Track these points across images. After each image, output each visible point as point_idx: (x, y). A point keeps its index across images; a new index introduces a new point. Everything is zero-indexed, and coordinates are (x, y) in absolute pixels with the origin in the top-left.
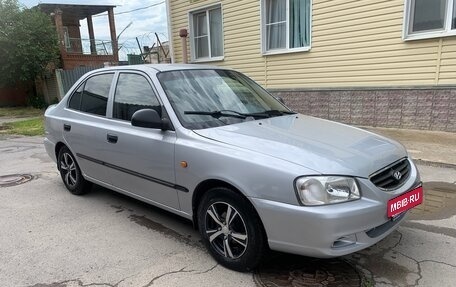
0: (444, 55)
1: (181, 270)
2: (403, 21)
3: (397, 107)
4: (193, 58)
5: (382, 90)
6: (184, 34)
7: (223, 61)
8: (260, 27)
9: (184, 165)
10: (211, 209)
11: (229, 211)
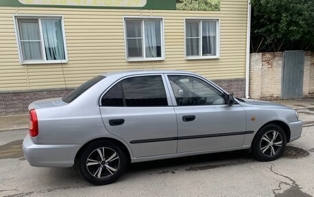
8: (17, 42)
9: (253, 119)
10: (265, 137)
11: (274, 134)
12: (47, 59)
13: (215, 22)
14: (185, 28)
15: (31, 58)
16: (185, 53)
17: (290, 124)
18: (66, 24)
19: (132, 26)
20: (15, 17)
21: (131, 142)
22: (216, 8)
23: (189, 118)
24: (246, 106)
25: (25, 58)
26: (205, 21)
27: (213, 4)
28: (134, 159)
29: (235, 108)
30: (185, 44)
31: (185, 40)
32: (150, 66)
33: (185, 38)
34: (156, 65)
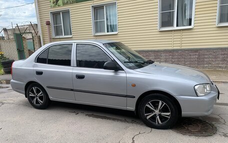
0: (175, 37)
1: (140, 133)
2: (158, 23)
3: (158, 58)
4: (53, 36)
5: (151, 51)
6: (48, 23)
7: (72, 38)
8: (92, 22)
11: (160, 103)
12: (108, 32)
18: (118, 7)
20: (92, 6)
21: (47, 87)
28: (51, 98)
30: (218, 11)
31: (218, 8)
32: (178, 34)
33: (218, 5)
34: (185, 33)
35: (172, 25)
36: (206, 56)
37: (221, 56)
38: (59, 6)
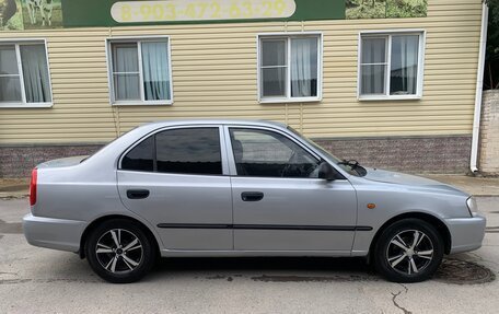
0: (290, 116)
1: (393, 295)
7: (51, 108)
8: (108, 74)
9: (371, 207)
10: (397, 239)
11: (417, 235)
12: (146, 99)
13: (417, 35)
14: (359, 48)
15: (126, 98)
16: (358, 90)
17: (449, 221)
18: (173, 47)
19: (272, 48)
20: (108, 40)
21: (158, 226)
22: (420, 11)
23: (253, 197)
24: (361, 184)
25: (118, 97)
26: (397, 36)
27: (414, 5)
28: (165, 251)
29: (340, 187)
30: (358, 74)
31: (358, 69)
32: (295, 110)
33: (359, 64)
34: (306, 110)
35: (282, 93)
36: (345, 152)
37: (368, 152)
38: (11, 28)
